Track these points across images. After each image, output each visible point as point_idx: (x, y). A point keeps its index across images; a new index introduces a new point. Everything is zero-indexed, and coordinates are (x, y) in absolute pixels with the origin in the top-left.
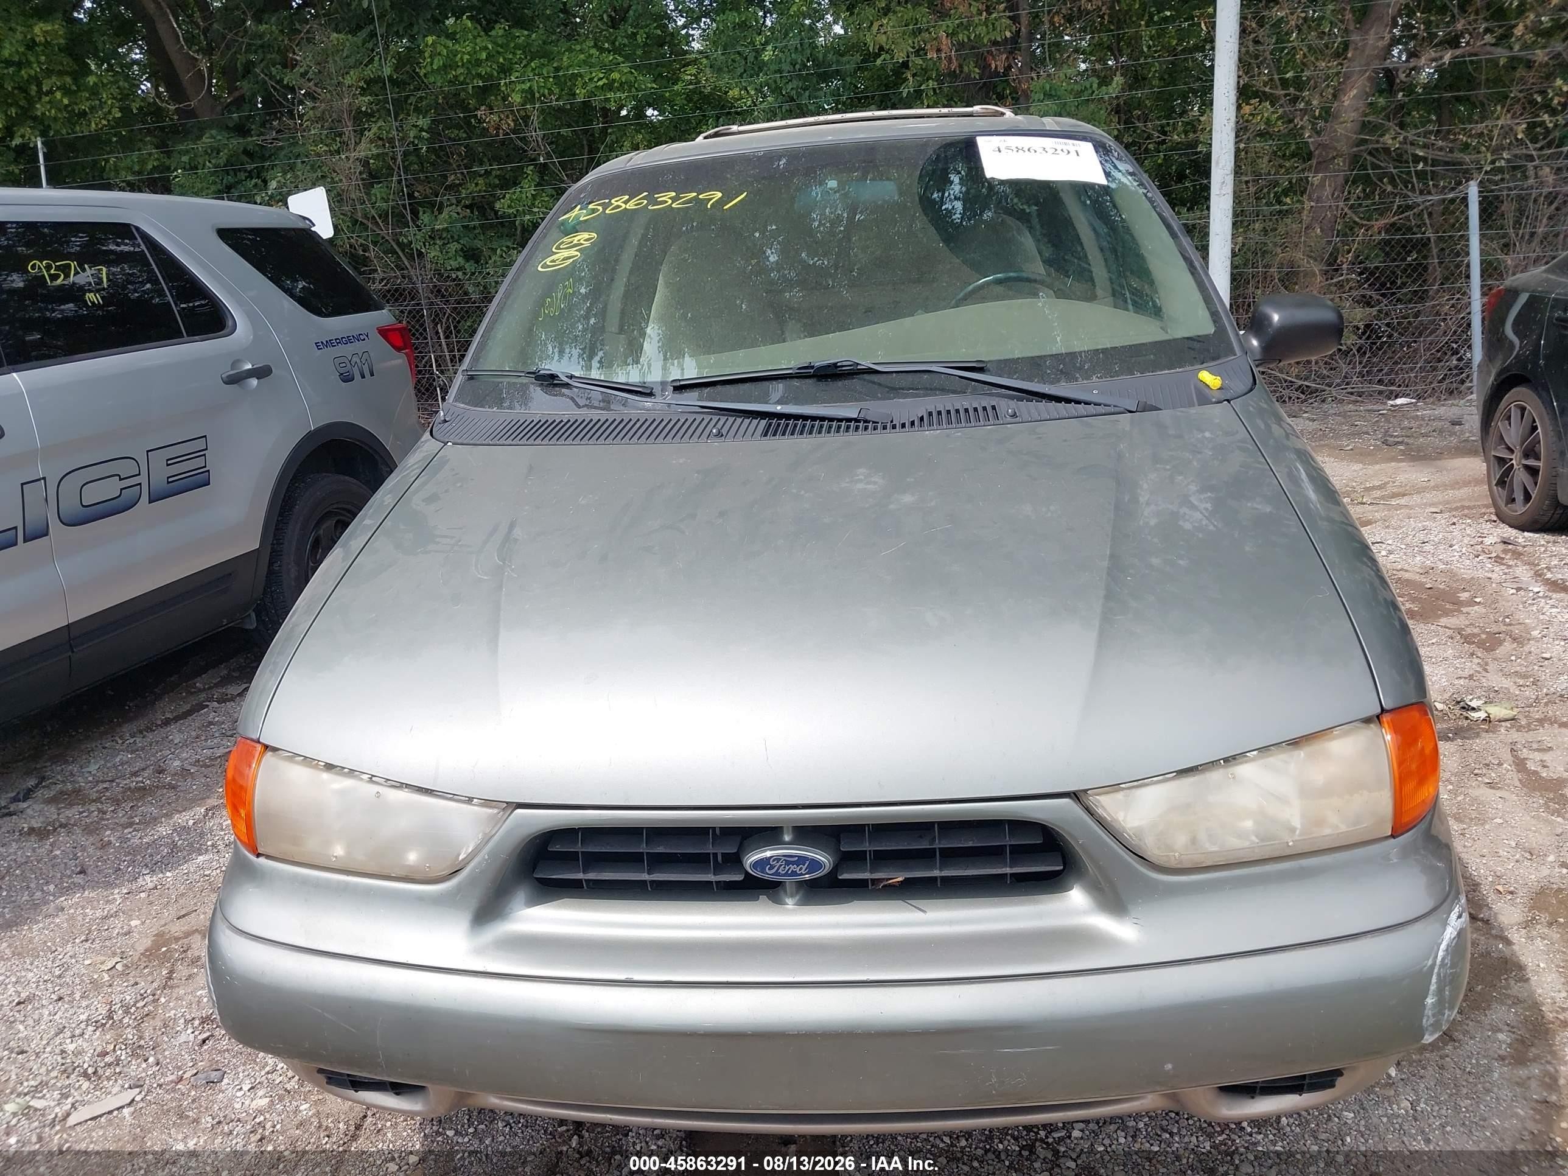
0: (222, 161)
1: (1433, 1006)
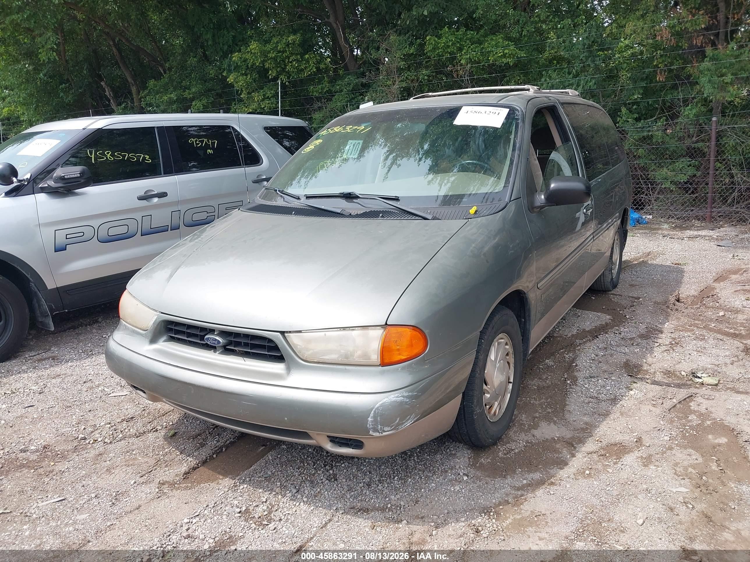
0: (351, 88)
1: (372, 422)
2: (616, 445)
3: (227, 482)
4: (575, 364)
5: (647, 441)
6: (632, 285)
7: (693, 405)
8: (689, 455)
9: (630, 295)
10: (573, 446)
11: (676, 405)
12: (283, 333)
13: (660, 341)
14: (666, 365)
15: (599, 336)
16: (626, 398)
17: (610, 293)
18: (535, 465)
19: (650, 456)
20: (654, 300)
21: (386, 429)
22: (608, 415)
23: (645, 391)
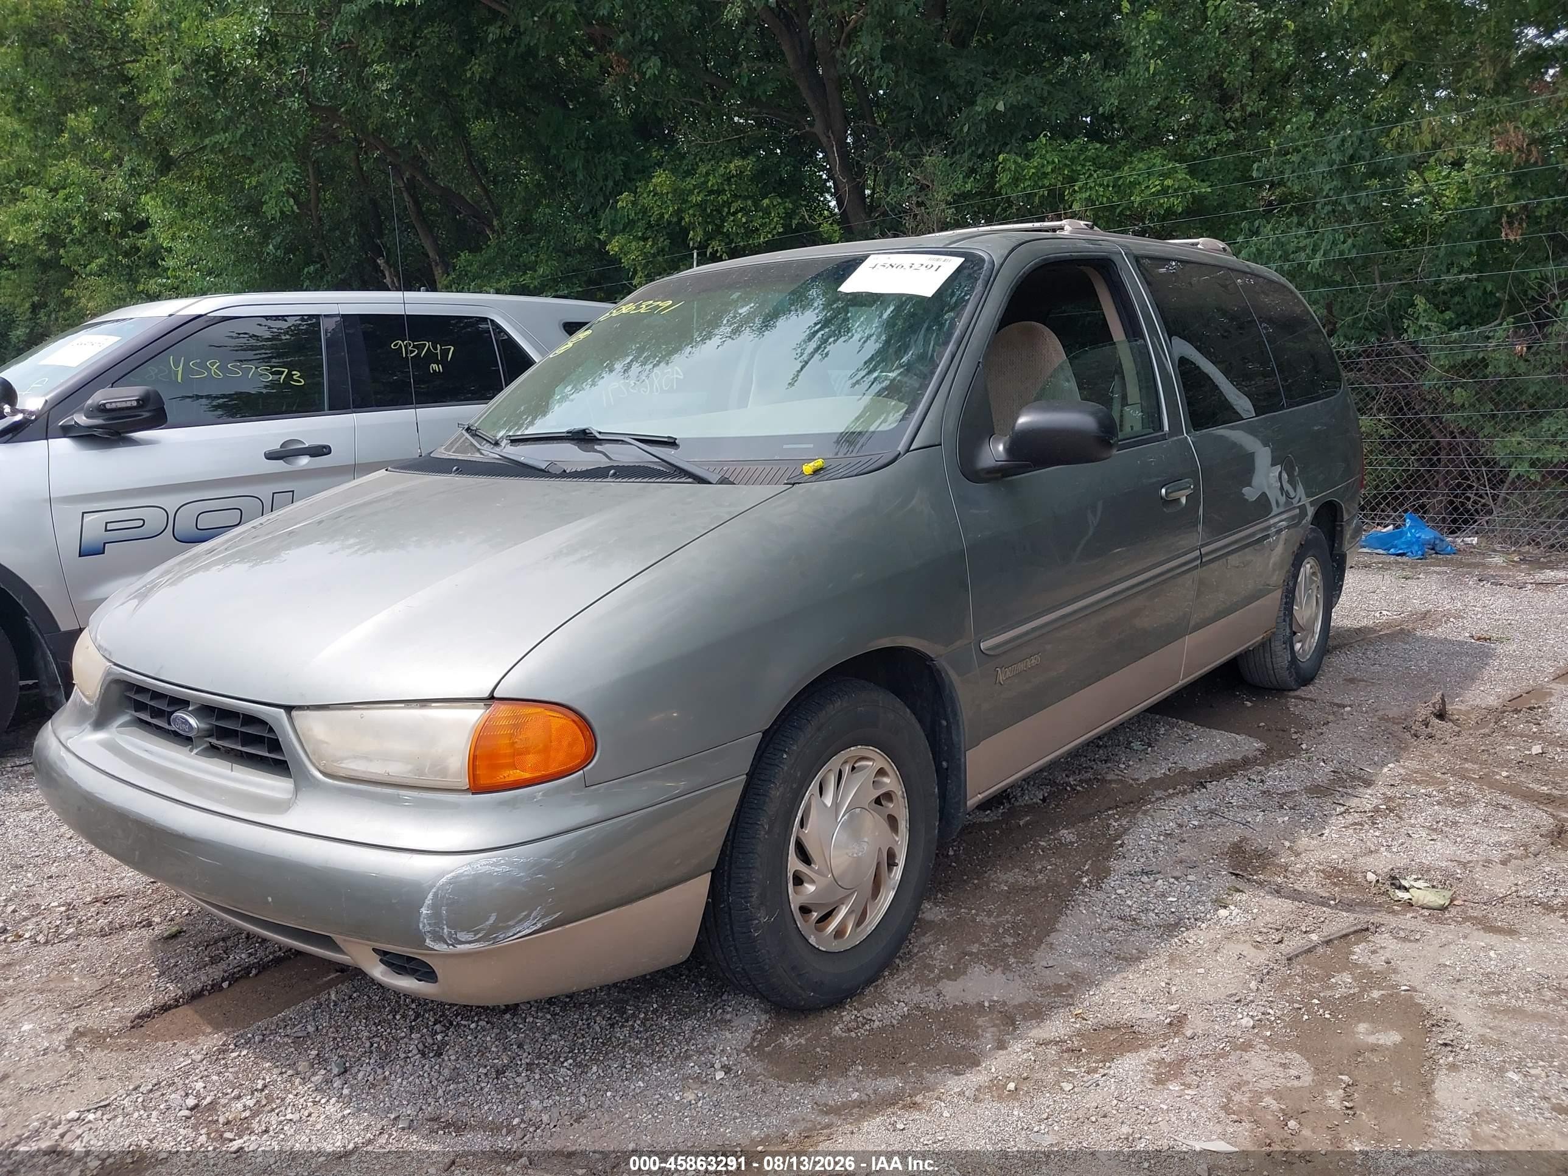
1: (429, 917)
2: (1116, 1028)
3: (213, 1040)
4: (1119, 842)
5: (1196, 1023)
6: (1352, 681)
7: (1359, 952)
8: (1284, 1066)
9: (1336, 701)
10: (1013, 1024)
11: (1315, 947)
12: (289, 709)
13: (1354, 802)
14: (1335, 857)
15: (1208, 785)
16: (1204, 926)
17: (1292, 694)
18: (902, 1059)
19: (1185, 1059)
20: (1380, 713)
21: (462, 936)
22: (1138, 959)
23: (1255, 911)
